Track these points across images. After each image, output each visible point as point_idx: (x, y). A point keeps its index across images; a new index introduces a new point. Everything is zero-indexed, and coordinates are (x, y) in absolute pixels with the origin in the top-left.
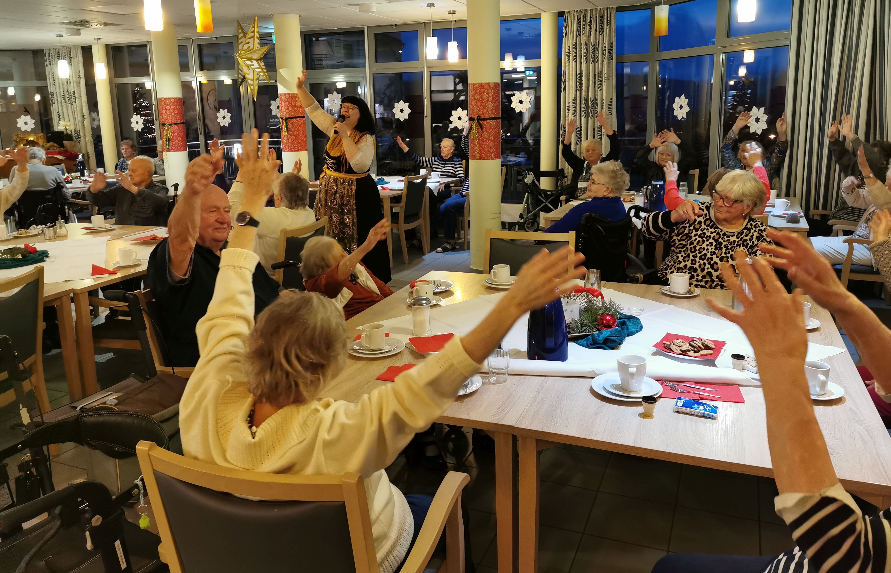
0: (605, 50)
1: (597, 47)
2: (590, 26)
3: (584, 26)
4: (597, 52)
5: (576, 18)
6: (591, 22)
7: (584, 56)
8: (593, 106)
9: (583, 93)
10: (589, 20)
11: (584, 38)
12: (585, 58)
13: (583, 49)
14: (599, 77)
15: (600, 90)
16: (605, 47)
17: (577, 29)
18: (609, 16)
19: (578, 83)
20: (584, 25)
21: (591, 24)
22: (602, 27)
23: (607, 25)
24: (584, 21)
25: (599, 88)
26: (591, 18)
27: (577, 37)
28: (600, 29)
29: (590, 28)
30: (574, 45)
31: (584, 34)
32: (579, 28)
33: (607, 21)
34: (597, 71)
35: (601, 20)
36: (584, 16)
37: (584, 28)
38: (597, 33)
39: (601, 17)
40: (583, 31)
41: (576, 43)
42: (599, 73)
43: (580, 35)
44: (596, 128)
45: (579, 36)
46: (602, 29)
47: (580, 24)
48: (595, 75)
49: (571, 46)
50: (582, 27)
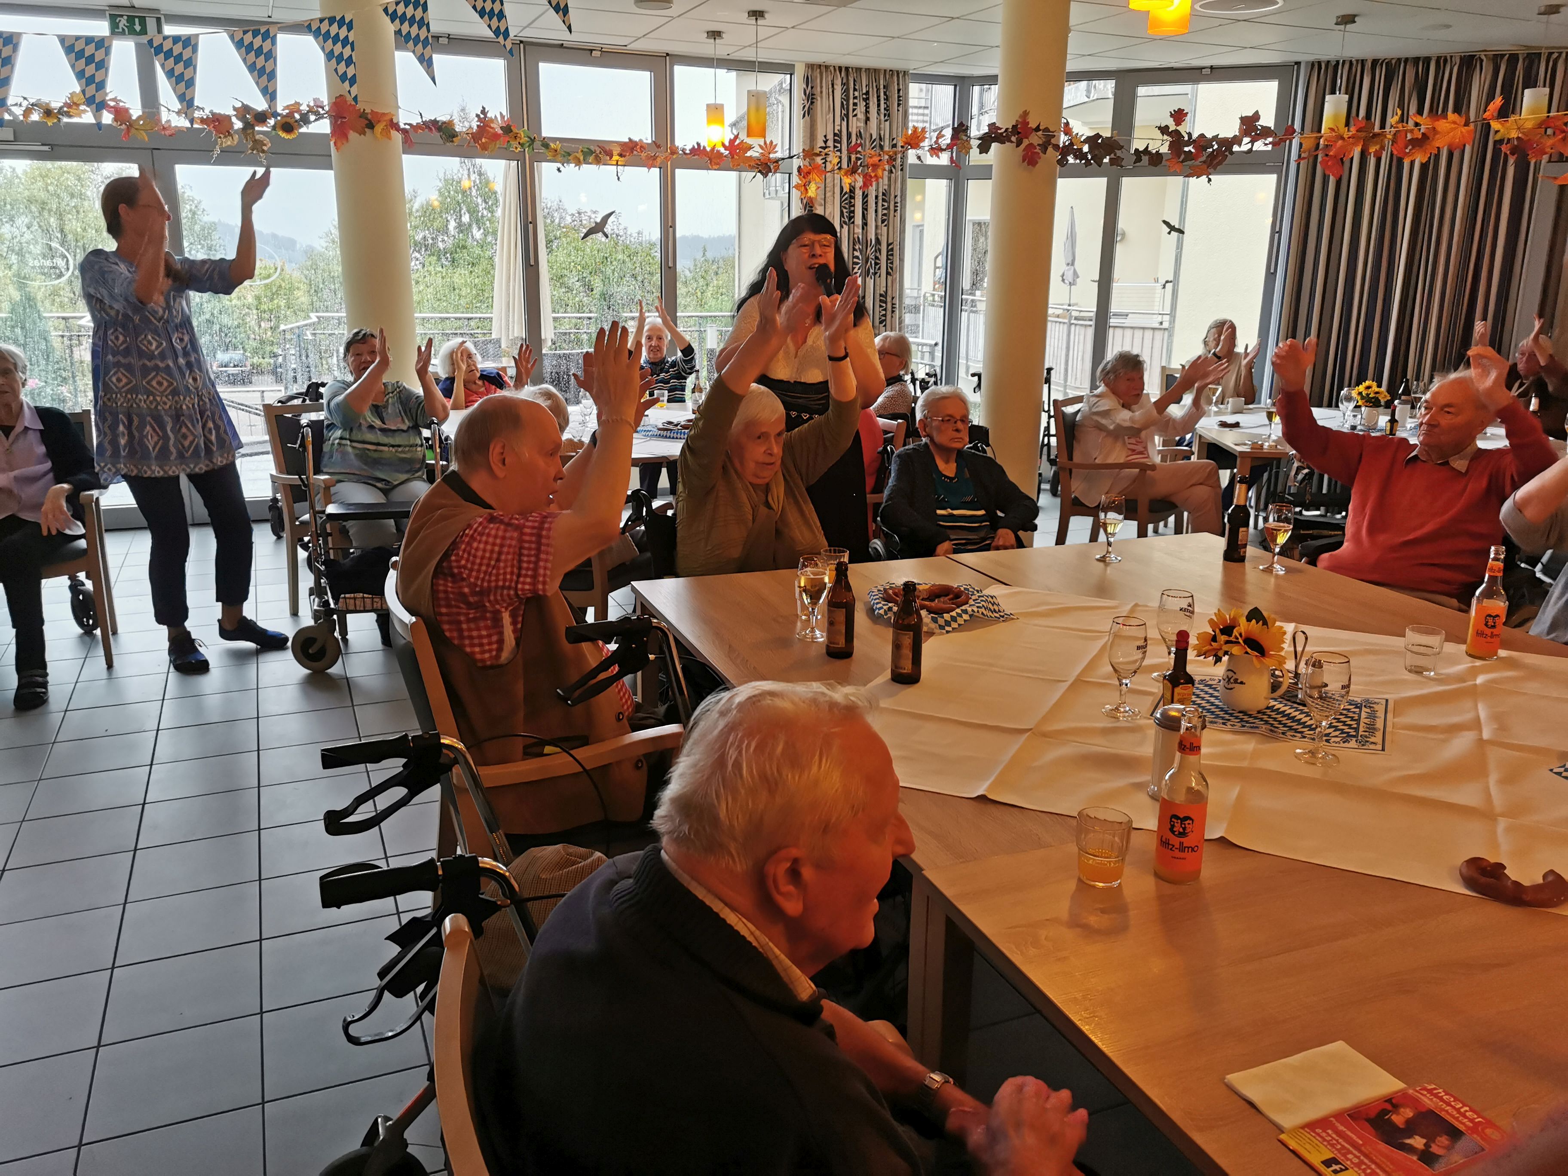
2: (866, 100)
3: (856, 101)
5: (838, 82)
6: (867, 93)
8: (875, 255)
9: (856, 230)
10: (864, 91)
11: (856, 124)
14: (884, 200)
15: (886, 226)
17: (842, 103)
18: (901, 87)
19: (845, 211)
20: (855, 98)
21: (869, 99)
22: (887, 106)
23: (898, 106)
24: (855, 90)
25: (883, 222)
26: (867, 87)
27: (842, 119)
28: (885, 109)
29: (867, 107)
30: (835, 135)
32: (845, 103)
33: (899, 96)
34: (881, 190)
35: (885, 93)
36: (854, 80)
37: (855, 104)
38: (882, 118)
39: (886, 87)
40: (854, 110)
41: (840, 131)
42: (884, 194)
43: (847, 115)
44: (878, 298)
45: (845, 118)
46: (888, 112)
47: (848, 96)
48: (877, 197)
49: (830, 137)
50: (851, 101)
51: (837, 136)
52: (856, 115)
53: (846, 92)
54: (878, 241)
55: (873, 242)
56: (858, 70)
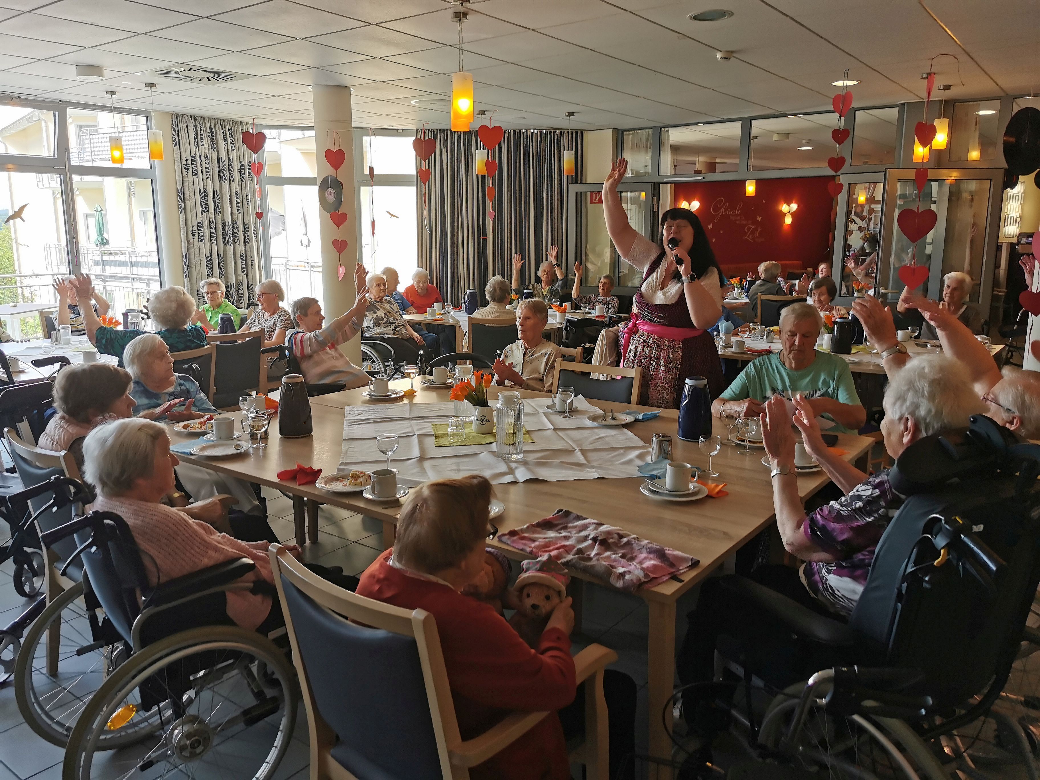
11: (203, 151)
19: (203, 204)
22: (233, 141)
35: (230, 134)
41: (195, 155)
43: (198, 145)
46: (233, 144)
47: (197, 133)
48: (230, 196)
49: (189, 158)
50: (199, 136)
51: (193, 158)
52: (203, 145)
53: (196, 130)
54: (234, 223)
55: (230, 223)
56: (203, 118)
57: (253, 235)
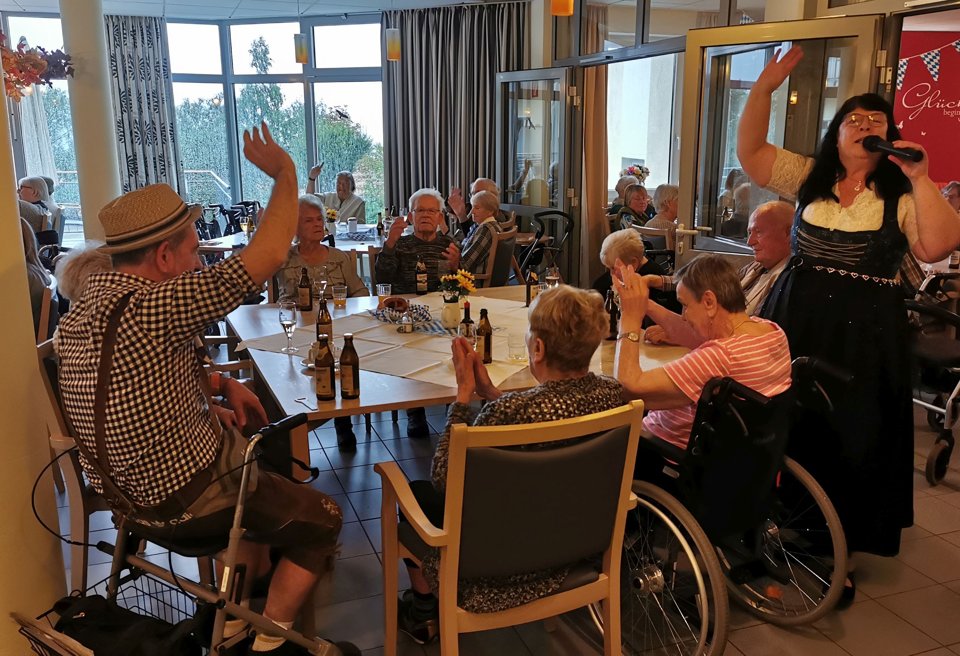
0: (159, 66)
1: (148, 61)
2: (133, 36)
3: (125, 36)
4: (148, 68)
5: (111, 25)
6: (134, 31)
7: (130, 71)
8: (150, 131)
9: (135, 116)
10: (131, 30)
12: (131, 73)
13: (127, 62)
14: (153, 97)
15: (157, 112)
16: (158, 63)
17: (115, 38)
18: (158, 27)
20: (126, 34)
21: (135, 34)
22: (150, 38)
23: (158, 38)
24: (123, 29)
25: (155, 110)
26: (133, 27)
27: (115, 47)
28: (148, 40)
29: (134, 39)
30: (111, 57)
31: (126, 44)
32: (117, 37)
33: (157, 33)
34: (150, 90)
35: (147, 31)
36: (123, 24)
37: (125, 38)
38: (146, 45)
39: (147, 27)
40: (124, 41)
41: (115, 55)
42: (153, 93)
43: (119, 45)
44: (157, 157)
45: (118, 47)
46: (150, 41)
57: (170, 136)
